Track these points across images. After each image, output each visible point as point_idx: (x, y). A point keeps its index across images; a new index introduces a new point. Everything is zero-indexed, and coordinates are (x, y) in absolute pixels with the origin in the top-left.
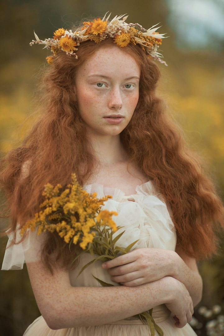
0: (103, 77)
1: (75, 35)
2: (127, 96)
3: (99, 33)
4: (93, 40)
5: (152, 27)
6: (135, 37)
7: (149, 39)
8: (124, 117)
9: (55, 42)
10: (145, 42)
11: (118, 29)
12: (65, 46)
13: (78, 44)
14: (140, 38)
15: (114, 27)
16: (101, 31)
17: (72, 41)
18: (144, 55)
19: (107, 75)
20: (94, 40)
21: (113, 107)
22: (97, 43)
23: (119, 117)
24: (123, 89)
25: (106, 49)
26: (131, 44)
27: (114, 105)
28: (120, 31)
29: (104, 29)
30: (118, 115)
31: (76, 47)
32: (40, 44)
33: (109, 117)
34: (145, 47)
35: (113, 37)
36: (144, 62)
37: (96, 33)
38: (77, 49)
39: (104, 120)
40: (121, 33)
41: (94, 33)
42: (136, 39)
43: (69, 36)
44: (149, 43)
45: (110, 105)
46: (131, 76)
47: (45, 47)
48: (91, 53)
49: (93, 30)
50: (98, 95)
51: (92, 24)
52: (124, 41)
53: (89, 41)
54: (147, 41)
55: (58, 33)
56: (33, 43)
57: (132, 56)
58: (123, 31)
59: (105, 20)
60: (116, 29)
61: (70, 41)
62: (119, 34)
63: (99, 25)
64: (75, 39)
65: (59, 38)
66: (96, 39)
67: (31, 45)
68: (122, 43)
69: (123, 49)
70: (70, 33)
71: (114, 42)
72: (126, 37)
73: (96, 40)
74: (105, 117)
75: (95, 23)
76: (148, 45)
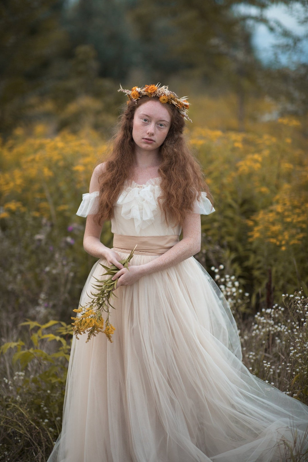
0: (147, 116)
1: (141, 92)
2: (159, 130)
4: (148, 96)
5: (183, 98)
6: (172, 100)
7: (180, 103)
8: (155, 141)
9: (130, 92)
10: (177, 104)
11: (163, 93)
12: (134, 96)
13: (141, 96)
14: (175, 101)
15: (161, 91)
16: (153, 91)
17: (138, 94)
18: (176, 112)
19: (149, 115)
21: (148, 133)
22: (150, 97)
23: (151, 140)
24: (157, 126)
25: (153, 102)
26: (168, 103)
27: (149, 132)
28: (163, 94)
29: (154, 91)
30: (151, 139)
31: (139, 97)
32: (124, 93)
33: (146, 139)
34: (177, 108)
35: (159, 96)
36: (174, 115)
37: (150, 91)
38: (139, 99)
39: (143, 140)
40: (163, 95)
41: (149, 92)
43: (137, 91)
44: (179, 105)
45: (147, 132)
46: (163, 119)
47: (126, 95)
48: (145, 102)
49: (149, 90)
50: (142, 126)
51: (149, 87)
52: (164, 100)
53: (146, 96)
54: (179, 104)
55: (134, 88)
56: (120, 91)
57: (167, 109)
58: (165, 95)
59: (158, 86)
60: (162, 93)
61: (137, 93)
62: (162, 96)
63: (152, 88)
64: (140, 93)
65: (133, 90)
66: (150, 95)
67: (118, 91)
69: (163, 104)
70: (139, 89)
71: (159, 100)
72: (165, 98)
74: (143, 139)
75: (152, 86)
76: (179, 106)
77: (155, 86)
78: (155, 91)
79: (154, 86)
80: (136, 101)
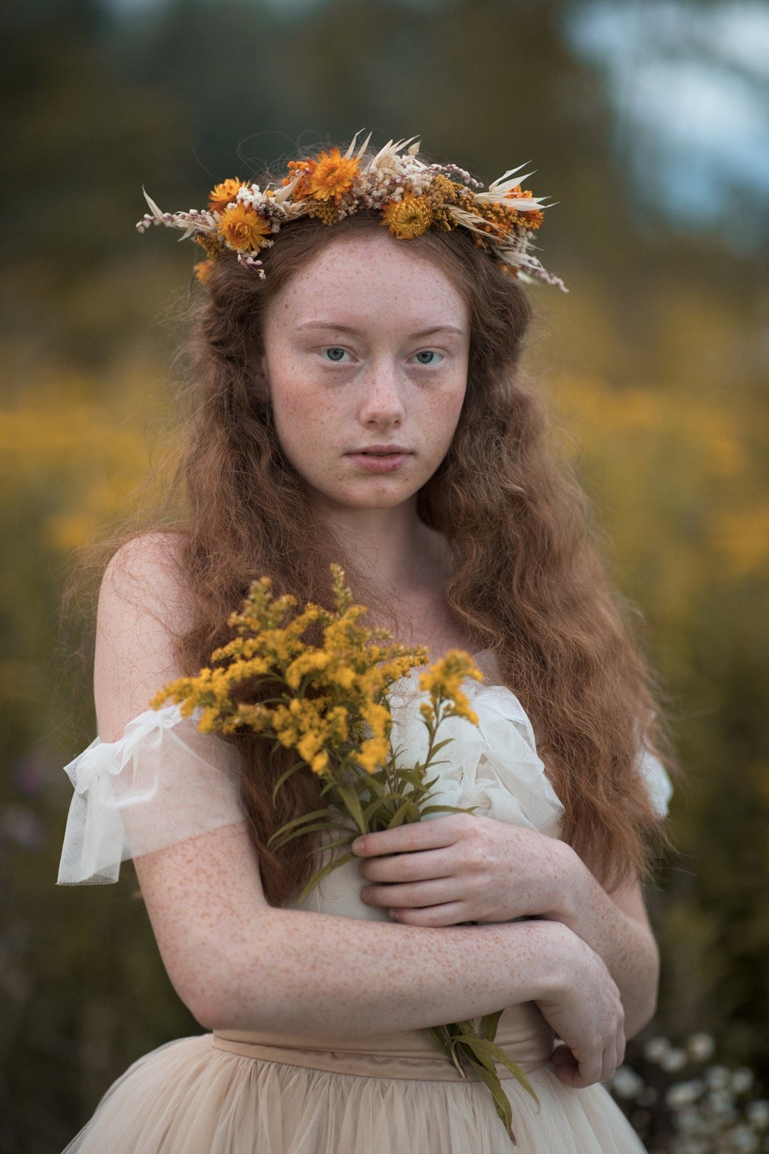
0: (340, 329)
1: (267, 203)
2: (423, 387)
3: (333, 194)
4: (316, 217)
5: (505, 176)
6: (451, 208)
7: (497, 213)
8: (412, 453)
9: (209, 221)
10: (482, 220)
11: (394, 183)
12: (236, 234)
13: (276, 229)
14: (465, 209)
15: (381, 175)
16: (339, 189)
17: (256, 220)
18: (483, 262)
19: (351, 325)
20: (321, 216)
21: (371, 422)
22: (330, 224)
23: (394, 453)
24: (408, 366)
25: (351, 245)
26: (434, 228)
27: (374, 415)
28: (400, 190)
29: (347, 184)
30: (390, 447)
31: (269, 237)
32: (170, 228)
33: (365, 453)
34: (485, 239)
35: (377, 206)
36: (477, 283)
37: (322, 195)
38: (271, 243)
39: (348, 463)
40: (402, 195)
41: (318, 196)
42: (455, 212)
43: (246, 204)
44: (495, 226)
45: (364, 416)
46: (432, 323)
47: (186, 236)
48: (307, 254)
49: (315, 188)
50: (327, 387)
51: (314, 168)
52: (413, 218)
53: (304, 219)
54: (490, 219)
55: (219, 193)
56: (147, 224)
57: (437, 263)
58: (408, 190)
59: (354, 156)
60: (387, 182)
61: (251, 218)
62: (398, 198)
63: (332, 170)
64: (266, 214)
65: (222, 207)
66: (327, 212)
67: (142, 230)
68: (405, 226)
69: (407, 243)
70: (250, 194)
71: (383, 223)
72: (416, 207)
73: (326, 217)
74: (349, 454)
75: (324, 162)
76: (493, 231)
77: (343, 154)
78: (351, 187)
79: (336, 159)
80: (259, 262)
